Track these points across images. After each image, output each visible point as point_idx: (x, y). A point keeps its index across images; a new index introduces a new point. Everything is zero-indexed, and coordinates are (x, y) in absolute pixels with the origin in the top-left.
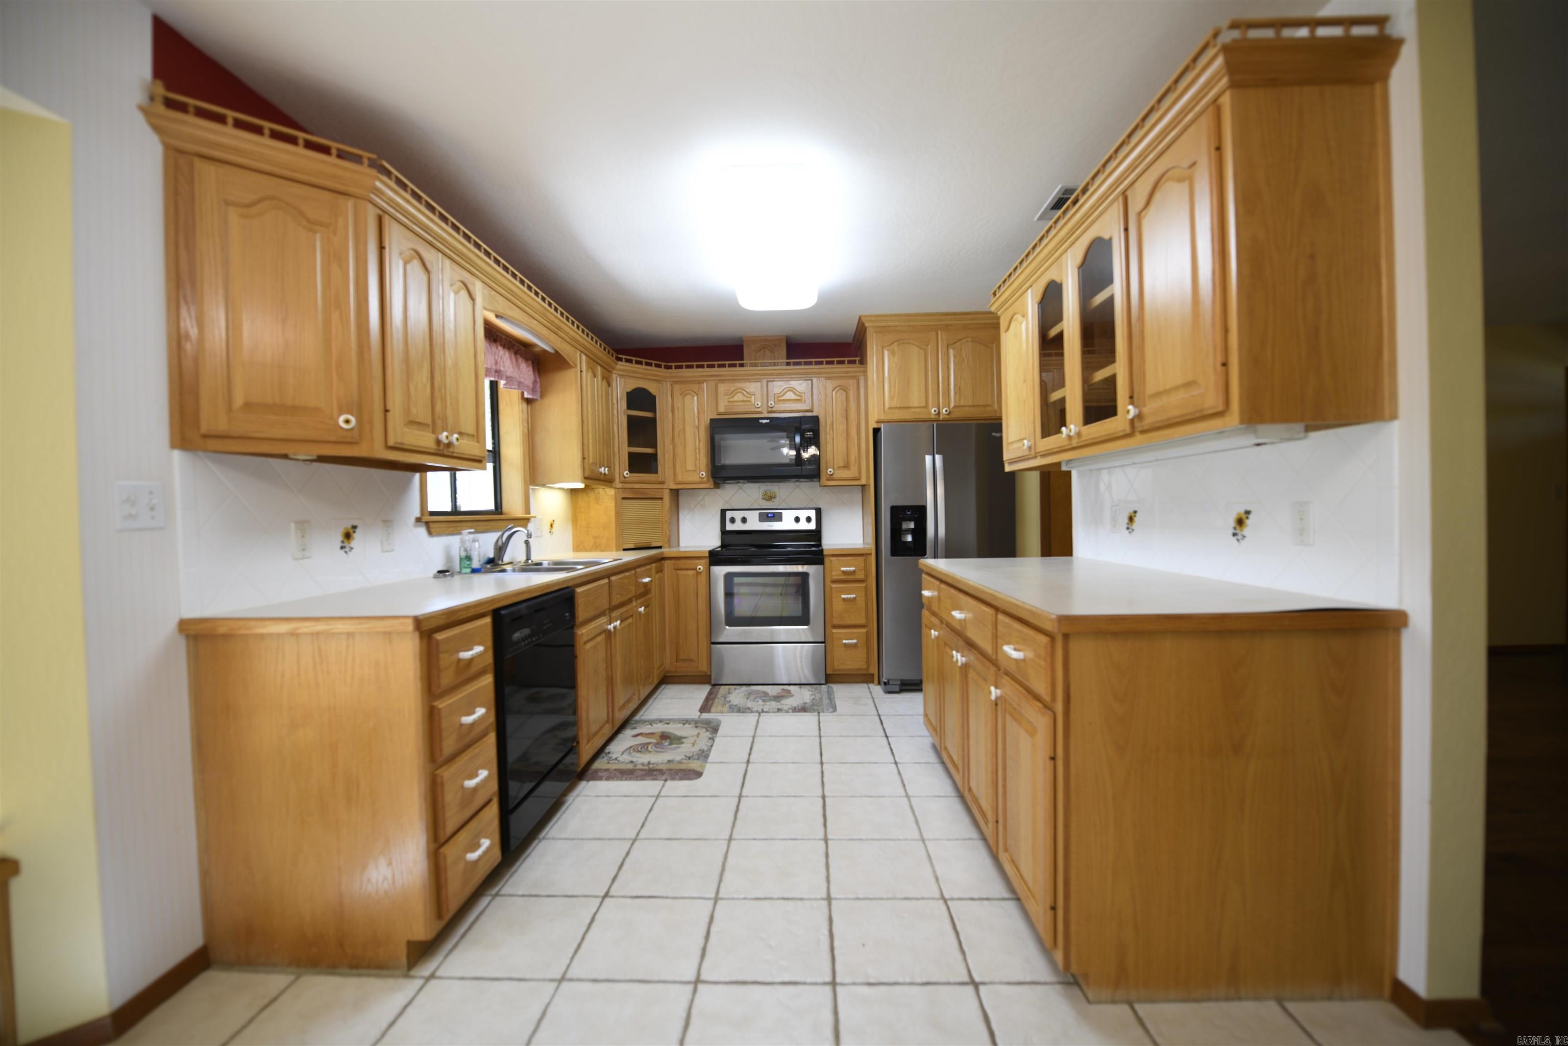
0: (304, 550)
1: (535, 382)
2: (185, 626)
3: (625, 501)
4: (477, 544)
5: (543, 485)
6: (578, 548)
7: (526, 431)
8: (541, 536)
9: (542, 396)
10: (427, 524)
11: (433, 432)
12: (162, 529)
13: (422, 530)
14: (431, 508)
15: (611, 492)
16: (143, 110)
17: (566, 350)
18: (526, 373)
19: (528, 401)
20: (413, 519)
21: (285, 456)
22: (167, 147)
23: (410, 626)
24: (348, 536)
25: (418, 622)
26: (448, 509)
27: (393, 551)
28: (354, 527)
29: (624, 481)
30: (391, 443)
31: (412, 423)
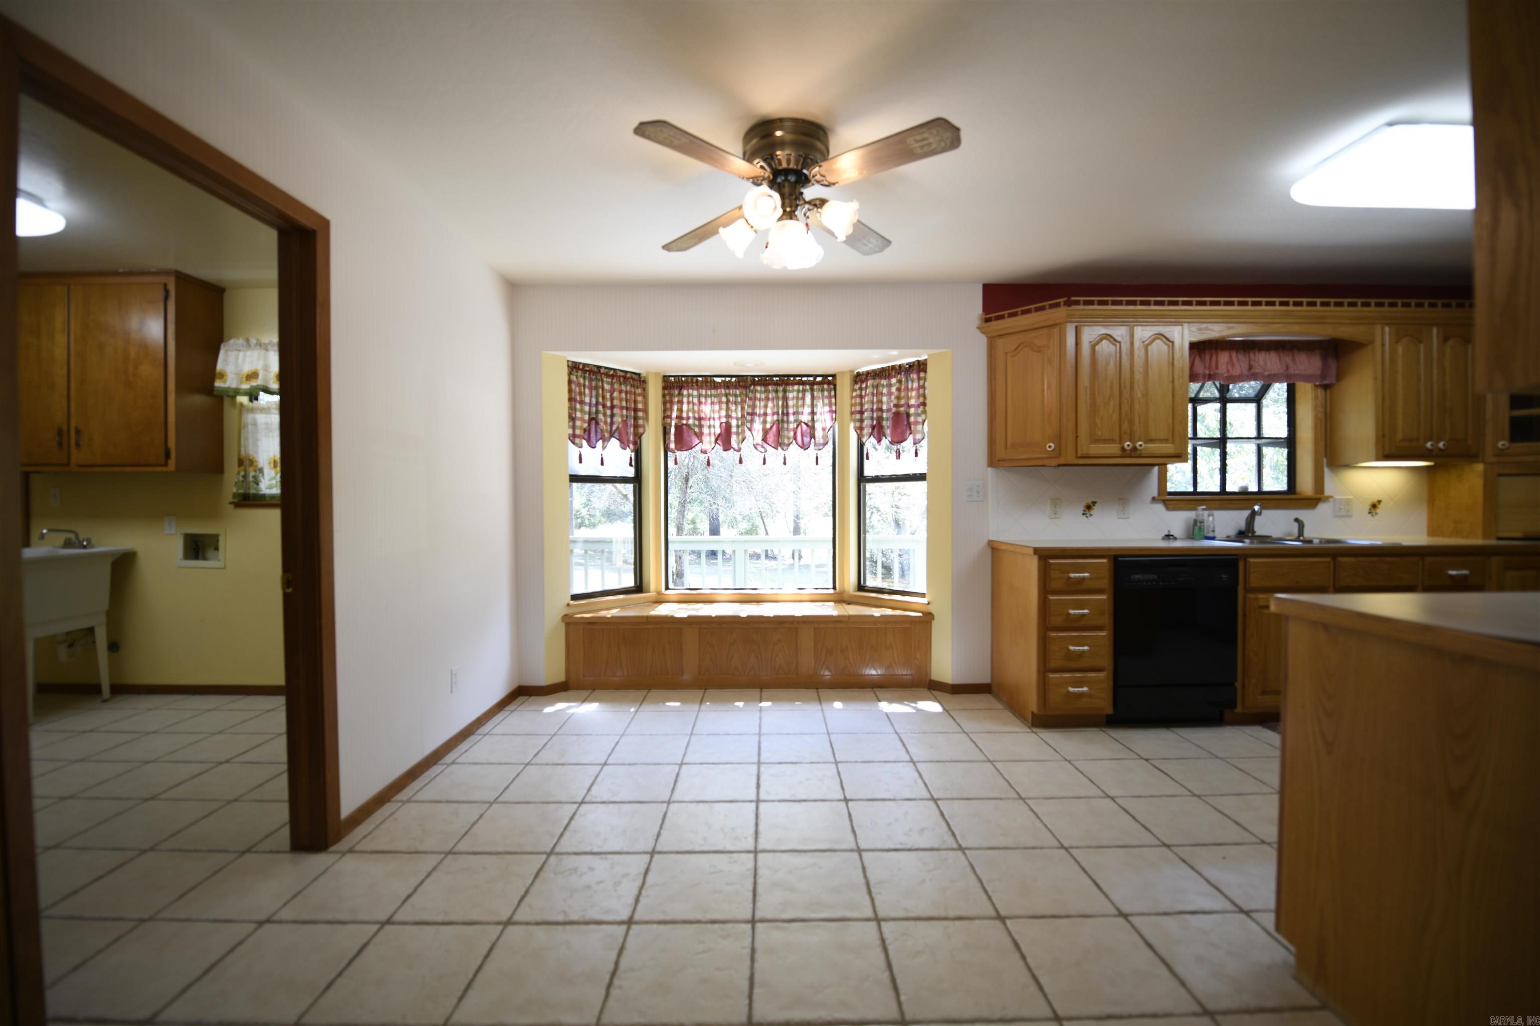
0: (1055, 514)
1: (1325, 367)
2: (990, 543)
3: (1503, 479)
5: (1348, 466)
6: (1431, 532)
7: (1321, 415)
9: (1339, 377)
10: (1164, 502)
12: (982, 501)
13: (1160, 507)
14: (1171, 488)
15: (1480, 467)
16: (979, 328)
18: (1310, 364)
19: (1326, 387)
20: (1150, 499)
21: (1044, 466)
22: (988, 337)
24: (1089, 507)
25: (1036, 551)
27: (1128, 518)
28: (1094, 503)
29: (1500, 453)
30: (1079, 455)
31: (1097, 441)
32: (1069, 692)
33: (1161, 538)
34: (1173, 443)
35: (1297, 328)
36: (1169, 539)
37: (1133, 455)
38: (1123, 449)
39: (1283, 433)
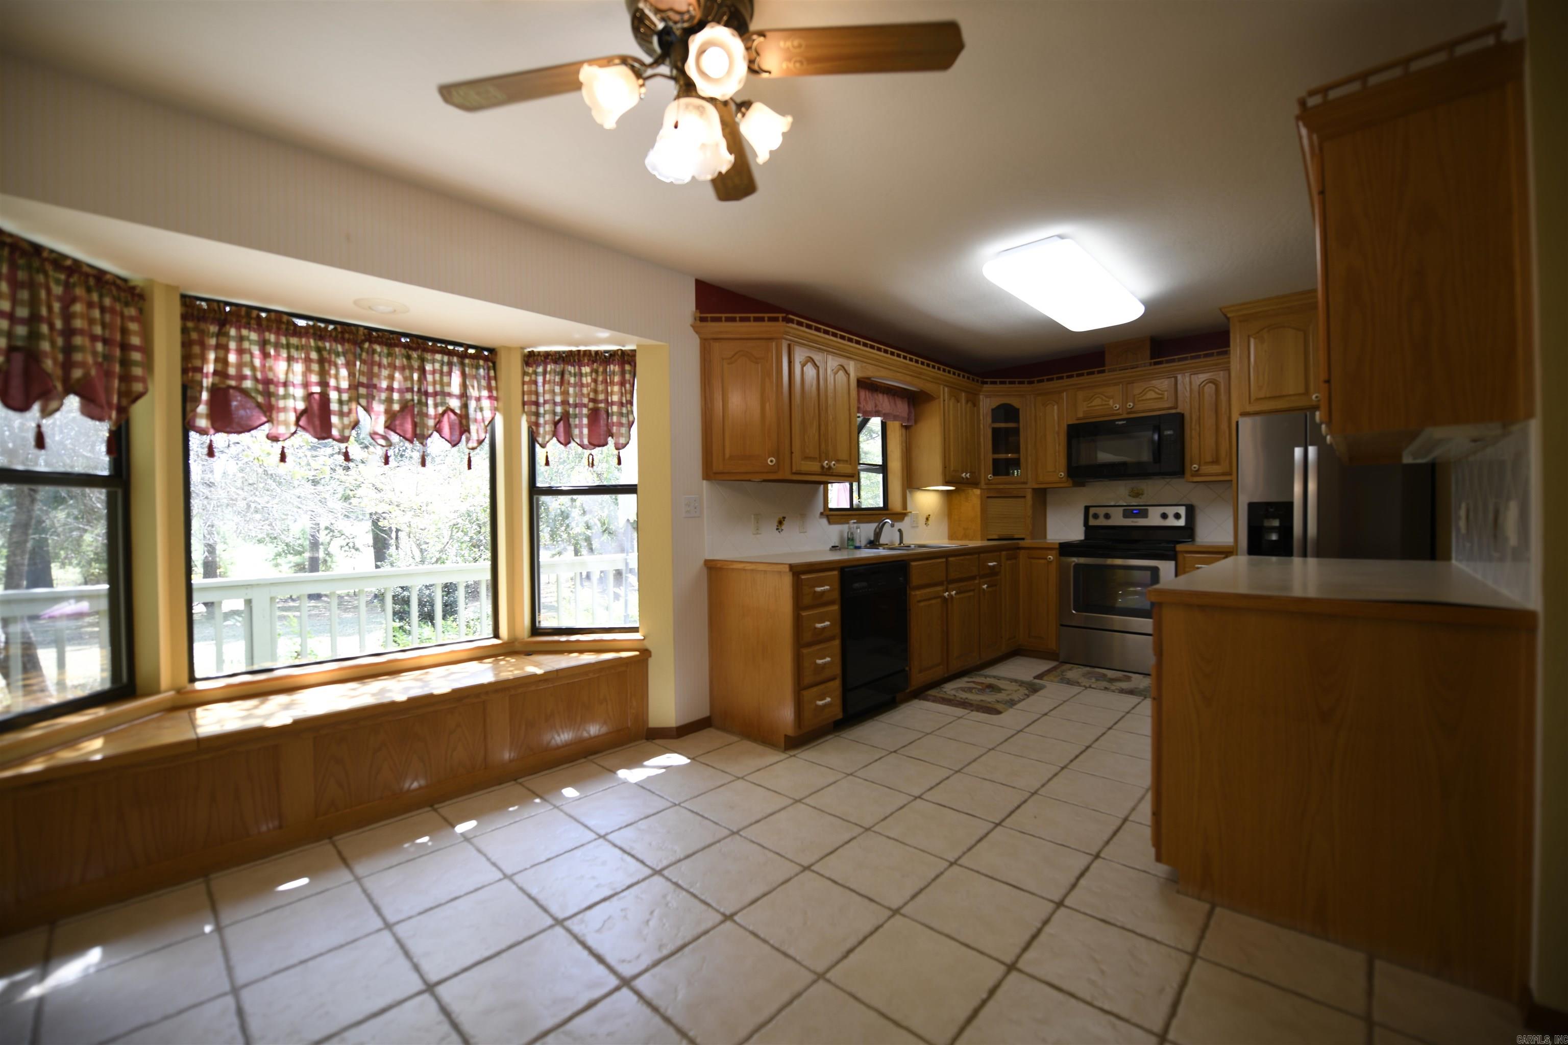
0: (757, 529)
1: (909, 413)
2: (707, 562)
3: (989, 500)
4: (859, 530)
5: (919, 489)
6: (952, 537)
7: (905, 449)
8: (917, 527)
9: (916, 422)
10: (828, 517)
11: (820, 461)
12: (699, 517)
13: (824, 521)
14: (832, 505)
15: (978, 492)
16: (692, 326)
17: (929, 387)
18: (902, 408)
19: (906, 428)
20: (819, 513)
21: (749, 481)
22: (701, 338)
23: (787, 569)
24: (780, 523)
25: (792, 567)
26: (848, 506)
27: (805, 532)
28: (784, 518)
29: (989, 483)
30: (794, 471)
31: (807, 458)
32: (817, 706)
33: (829, 549)
34: (850, 464)
35: (908, 379)
36: (836, 550)
37: (828, 473)
38: (823, 467)
39: (879, 461)
